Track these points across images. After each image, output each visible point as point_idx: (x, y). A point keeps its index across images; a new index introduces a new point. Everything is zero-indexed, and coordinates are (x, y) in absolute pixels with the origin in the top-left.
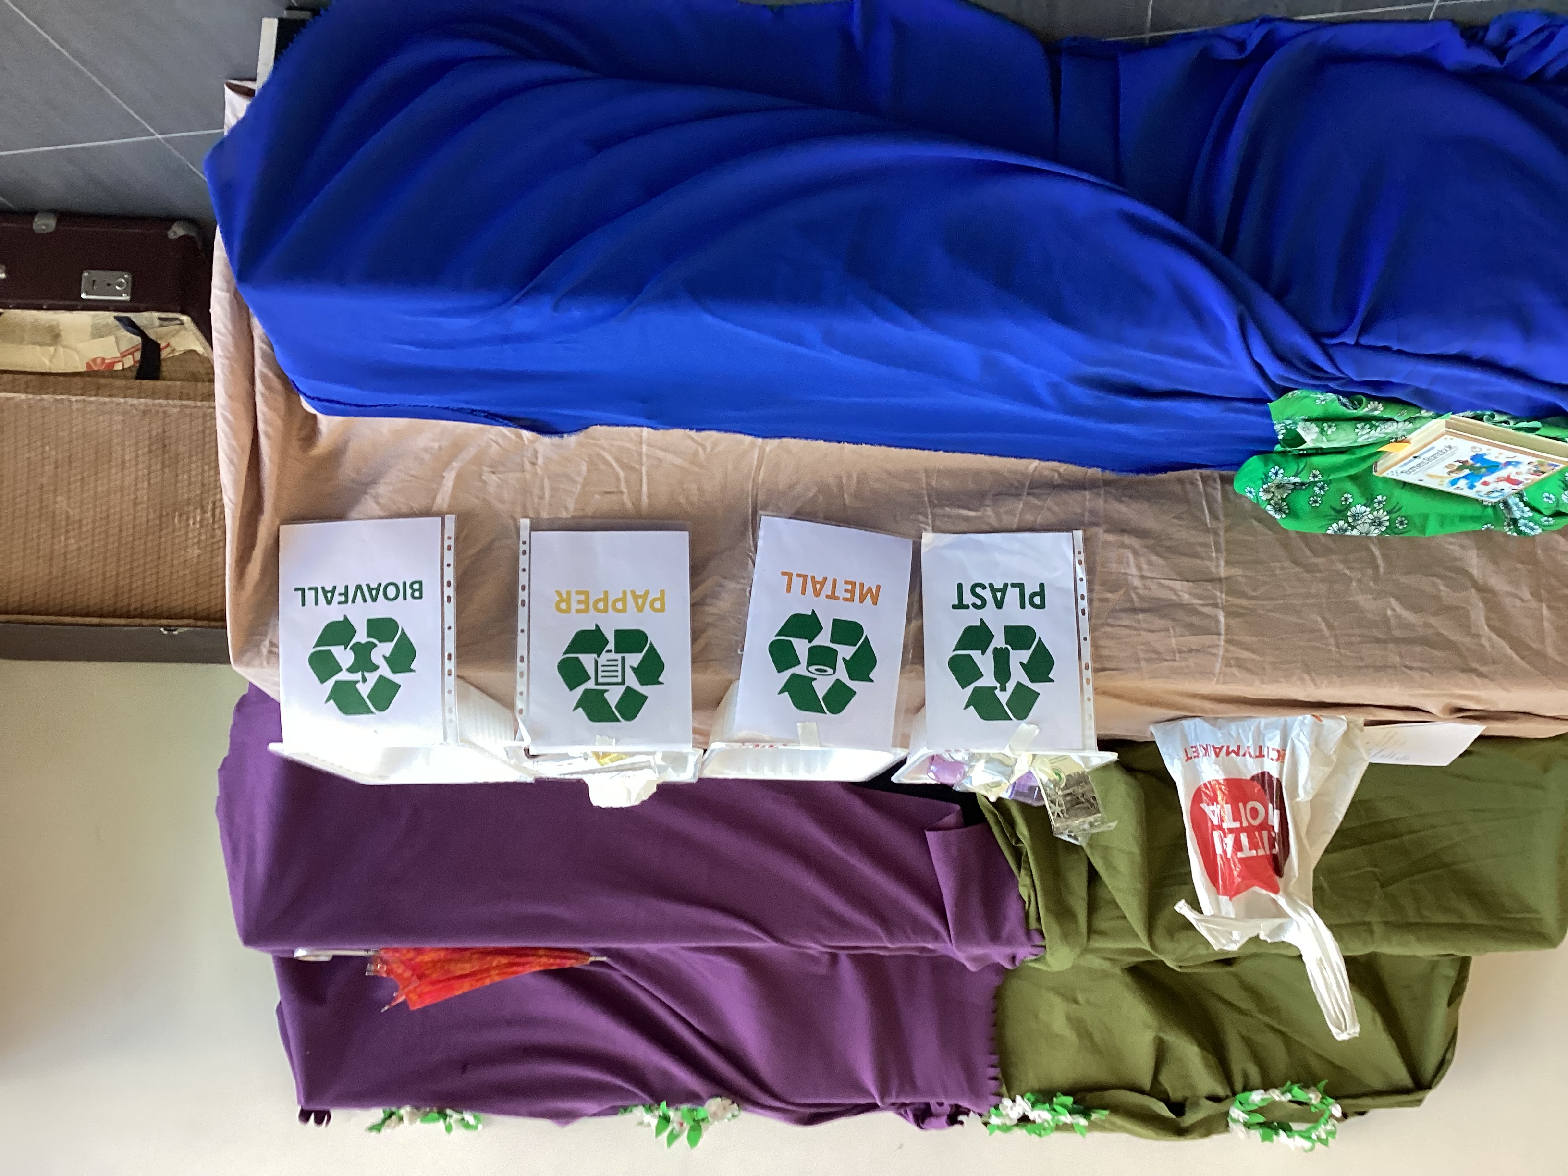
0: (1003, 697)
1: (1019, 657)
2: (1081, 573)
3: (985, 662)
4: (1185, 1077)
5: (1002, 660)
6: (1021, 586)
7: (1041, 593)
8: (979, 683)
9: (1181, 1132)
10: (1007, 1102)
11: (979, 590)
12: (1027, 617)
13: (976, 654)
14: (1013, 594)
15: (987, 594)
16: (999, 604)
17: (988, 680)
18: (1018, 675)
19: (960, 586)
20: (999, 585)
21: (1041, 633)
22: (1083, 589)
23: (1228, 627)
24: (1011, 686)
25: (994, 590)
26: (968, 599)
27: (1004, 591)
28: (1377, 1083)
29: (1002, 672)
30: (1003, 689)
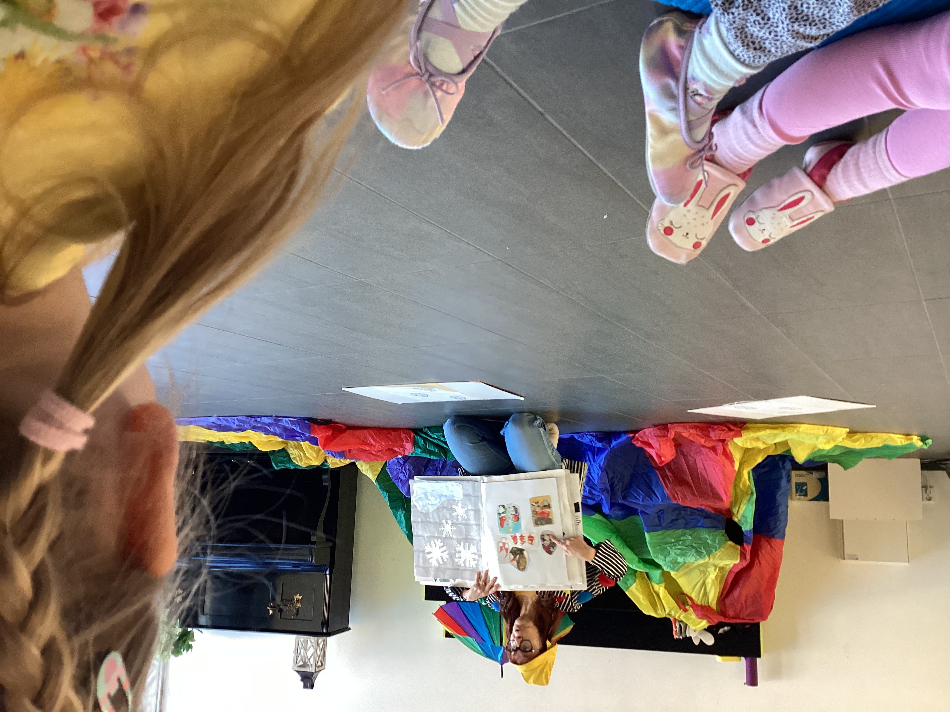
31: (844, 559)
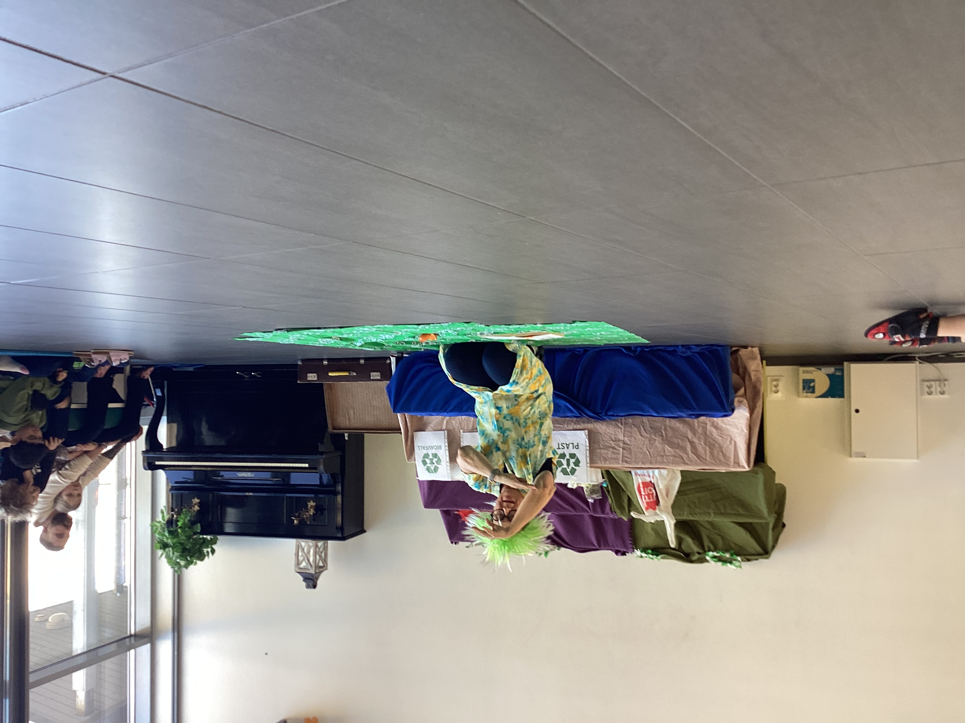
0: (568, 470)
1: (572, 461)
2: (587, 440)
3: (564, 462)
4: (689, 547)
5: (568, 461)
6: (573, 444)
7: (578, 446)
8: (563, 467)
9: (691, 562)
10: (635, 550)
11: (563, 445)
12: (574, 451)
13: (562, 460)
14: (571, 445)
15: (565, 446)
16: (568, 448)
17: (565, 466)
18: (572, 465)
19: (559, 444)
20: (568, 444)
21: (577, 455)
22: (588, 444)
23: (623, 453)
24: (570, 467)
25: (566, 444)
26: (561, 447)
27: (569, 445)
28: (753, 552)
29: (568, 464)
30: (568, 468)
31: (851, 456)
